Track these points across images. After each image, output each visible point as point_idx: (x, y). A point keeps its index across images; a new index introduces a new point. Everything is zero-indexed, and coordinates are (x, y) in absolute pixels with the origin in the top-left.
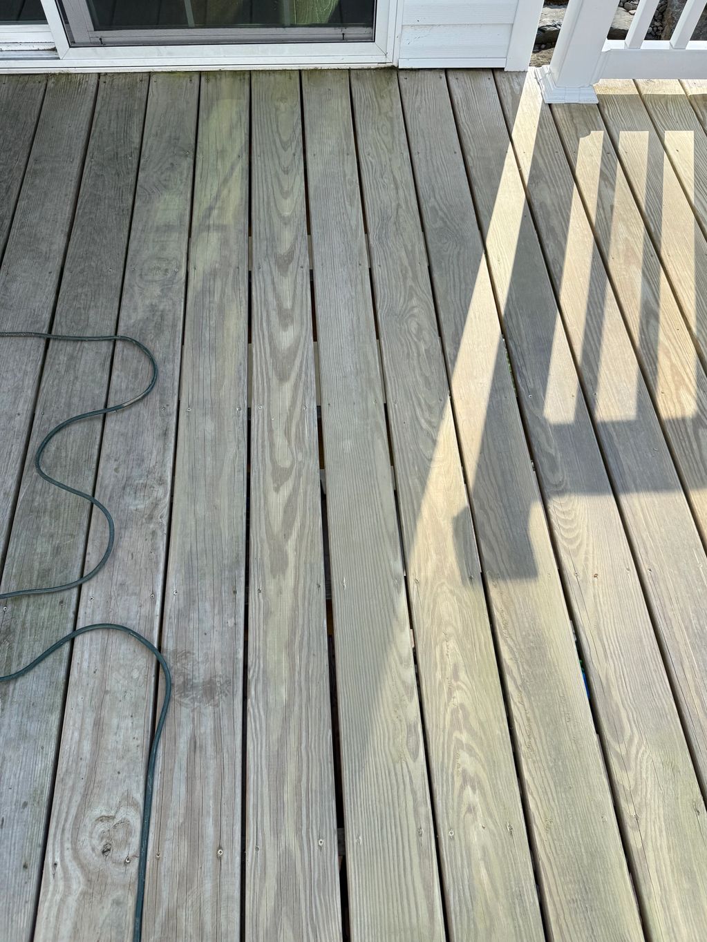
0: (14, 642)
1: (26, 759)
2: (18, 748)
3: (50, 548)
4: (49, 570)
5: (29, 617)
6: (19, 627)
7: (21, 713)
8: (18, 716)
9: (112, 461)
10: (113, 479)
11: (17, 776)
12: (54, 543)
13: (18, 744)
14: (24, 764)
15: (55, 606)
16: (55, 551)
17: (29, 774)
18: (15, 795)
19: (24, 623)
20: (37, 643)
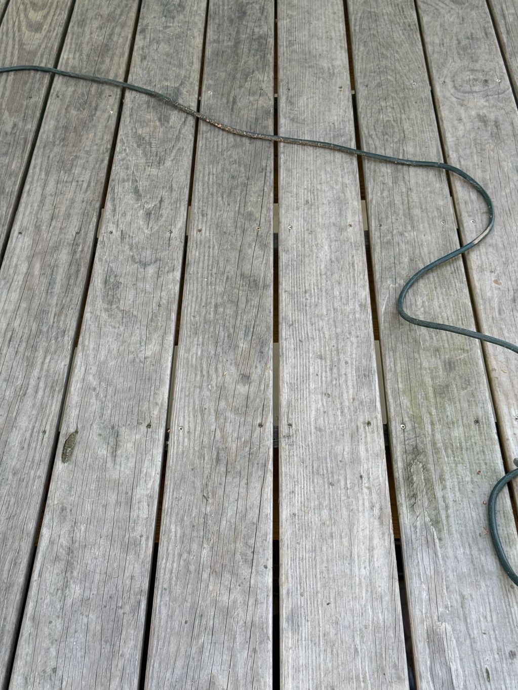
0: (427, 462)
1: (494, 599)
2: (478, 586)
3: (439, 363)
4: (447, 386)
5: (438, 436)
6: (429, 447)
7: (467, 545)
8: (464, 548)
9: (488, 274)
10: (496, 292)
11: (489, 619)
12: (442, 357)
13: (477, 581)
14: (492, 605)
15: (469, 426)
16: (448, 367)
17: (505, 617)
18: (493, 641)
19: (434, 444)
20: (460, 467)
